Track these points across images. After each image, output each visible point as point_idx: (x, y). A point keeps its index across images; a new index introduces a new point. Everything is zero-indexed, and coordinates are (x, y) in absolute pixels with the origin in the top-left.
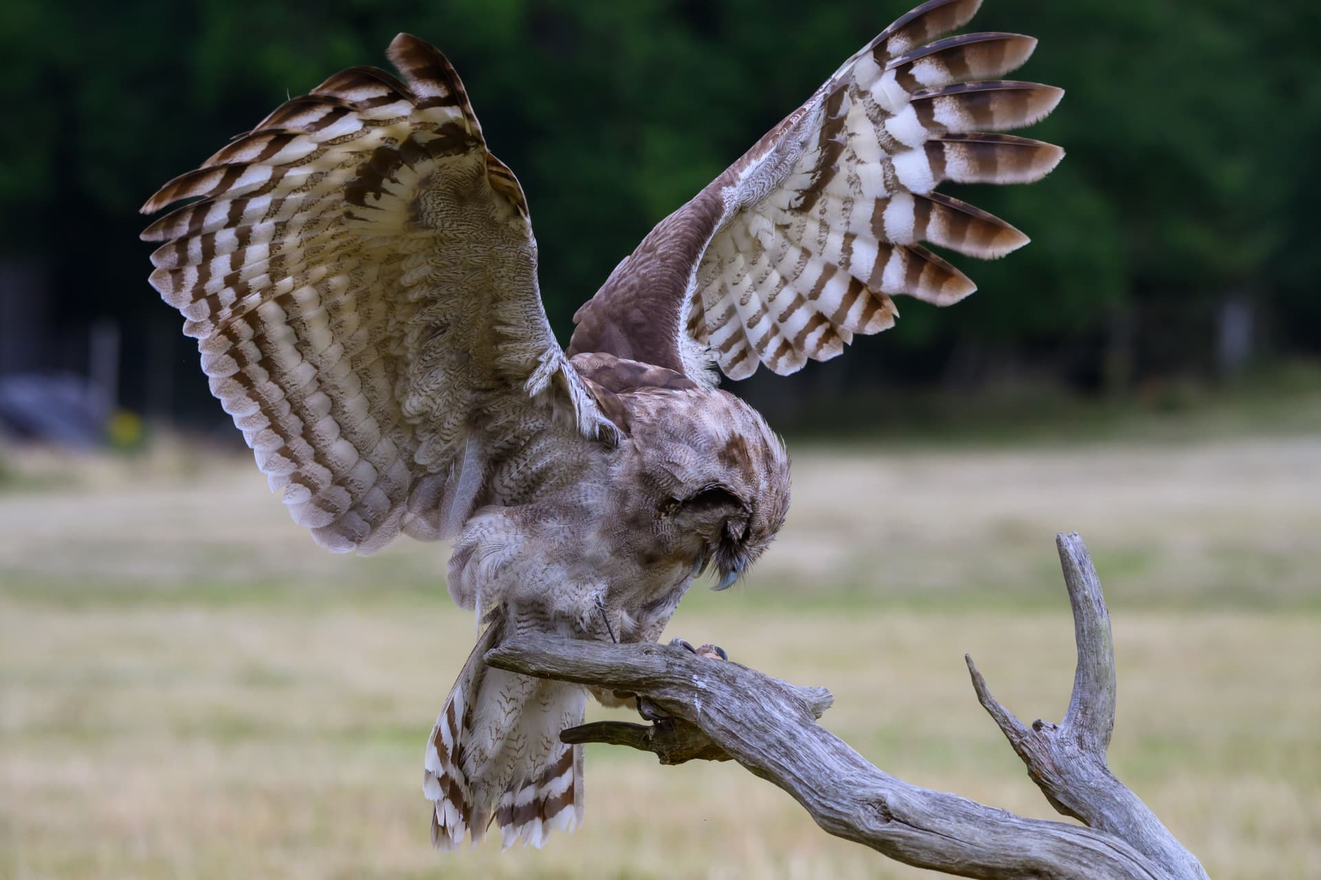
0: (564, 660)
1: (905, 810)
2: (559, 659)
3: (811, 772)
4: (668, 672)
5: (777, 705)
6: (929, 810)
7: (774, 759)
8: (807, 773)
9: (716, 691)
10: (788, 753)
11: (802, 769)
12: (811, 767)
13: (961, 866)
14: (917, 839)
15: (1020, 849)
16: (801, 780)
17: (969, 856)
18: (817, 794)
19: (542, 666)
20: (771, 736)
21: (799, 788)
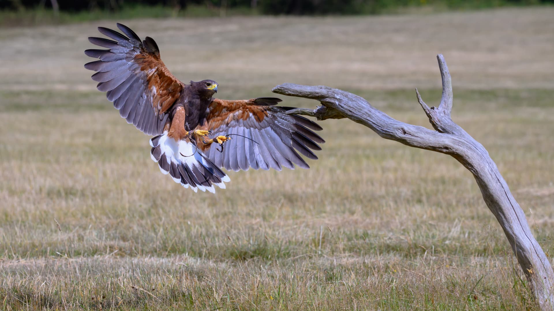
0: (297, 91)
1: (410, 131)
2: (295, 90)
3: (378, 121)
4: (327, 94)
5: (362, 103)
6: (416, 131)
7: (365, 117)
9: (343, 99)
10: (369, 116)
11: (375, 120)
12: (377, 119)
13: (426, 146)
14: (413, 139)
15: (443, 141)
16: (375, 123)
17: (428, 143)
18: (380, 127)
19: (290, 92)
20: (363, 111)
21: (374, 126)
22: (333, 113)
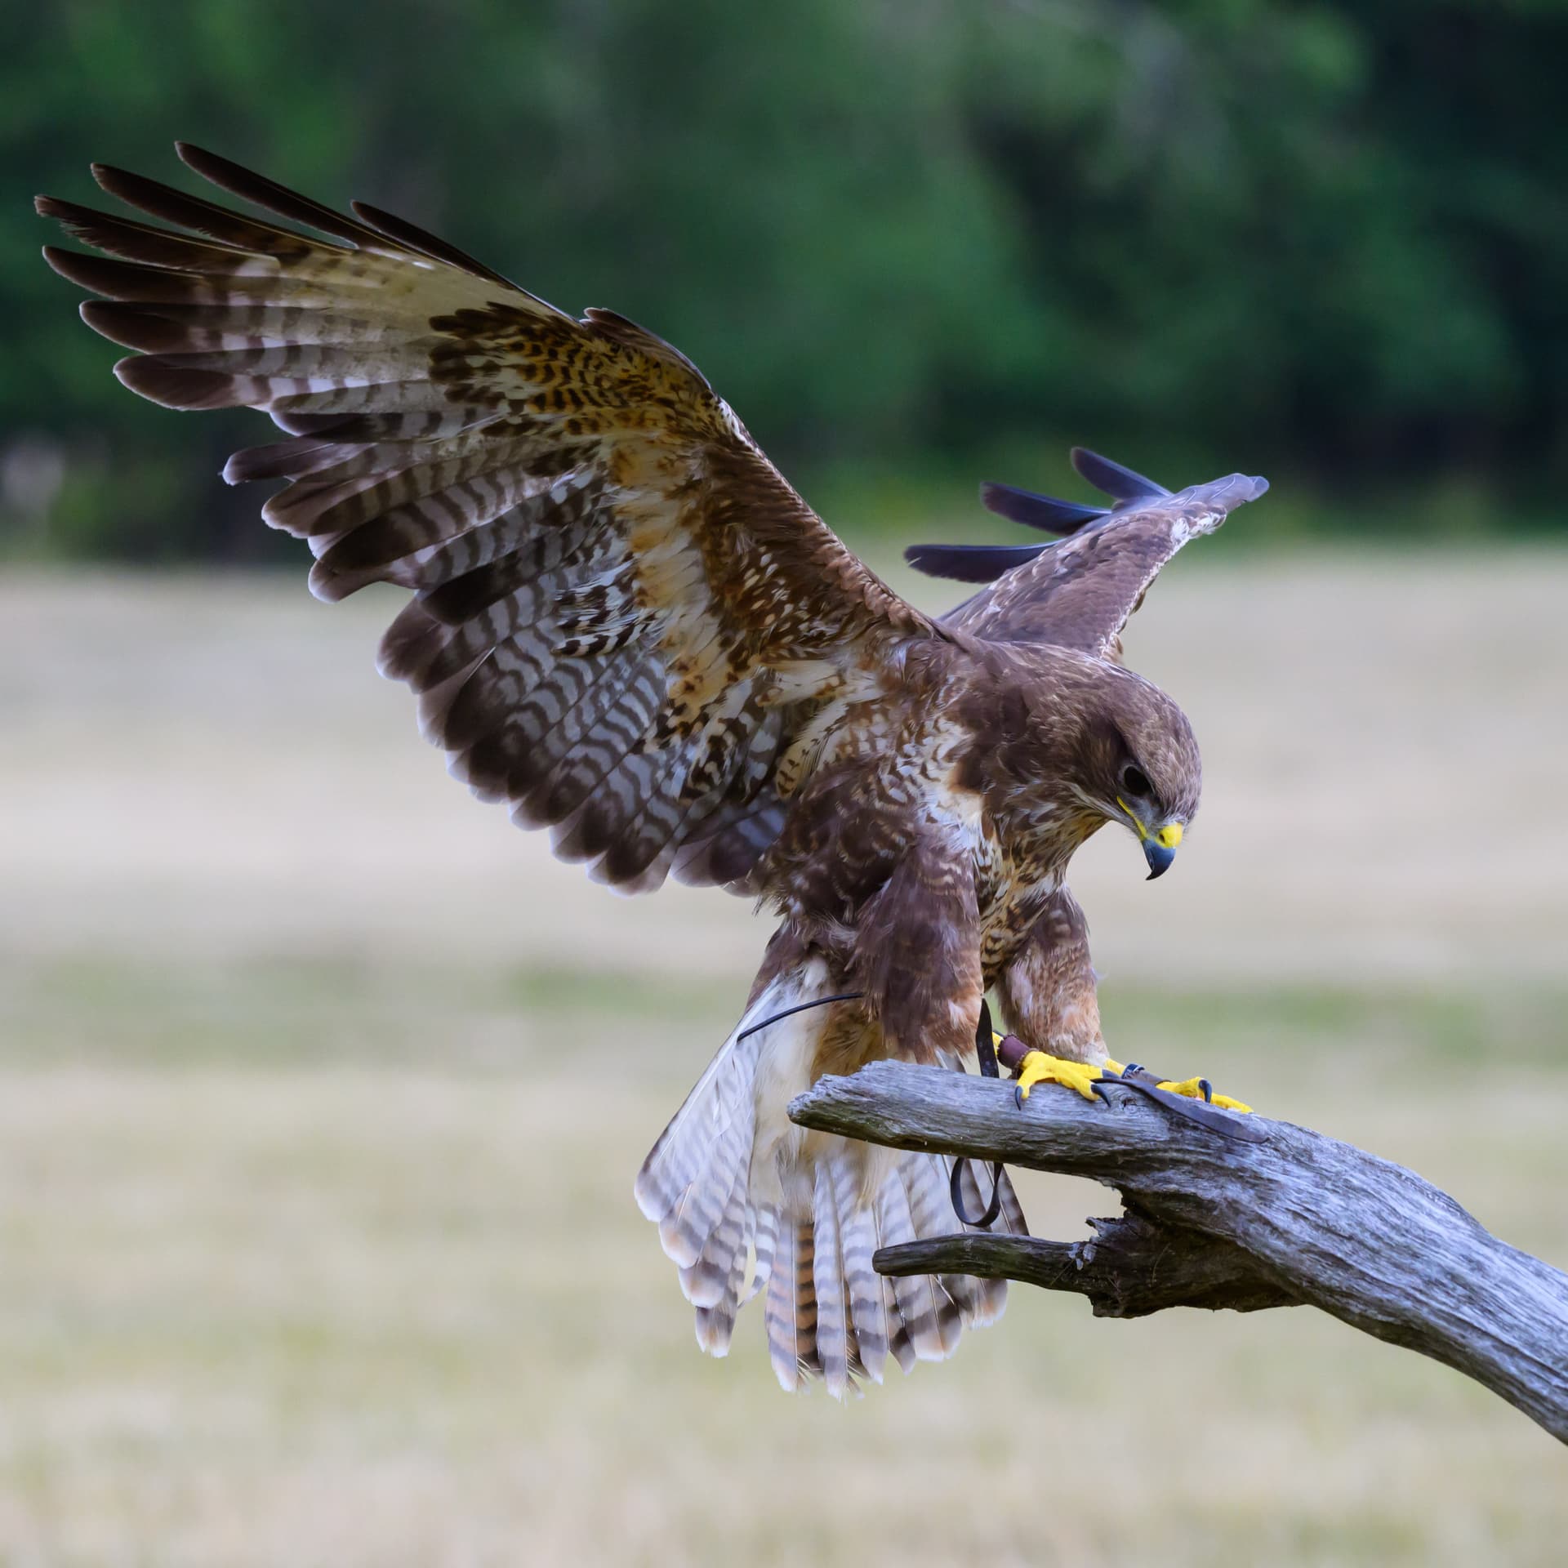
0: (960, 1115)
2: (949, 1113)
3: (1536, 1335)
4: (1171, 1140)
5: (1419, 1207)
7: (1444, 1308)
8: (1524, 1336)
9: (1281, 1178)
10: (1473, 1296)
11: (1512, 1327)
12: (1530, 1323)
16: (1516, 1350)
18: (1557, 1375)
19: (914, 1126)
20: (1429, 1263)
21: (1510, 1366)
22: (1208, 1267)
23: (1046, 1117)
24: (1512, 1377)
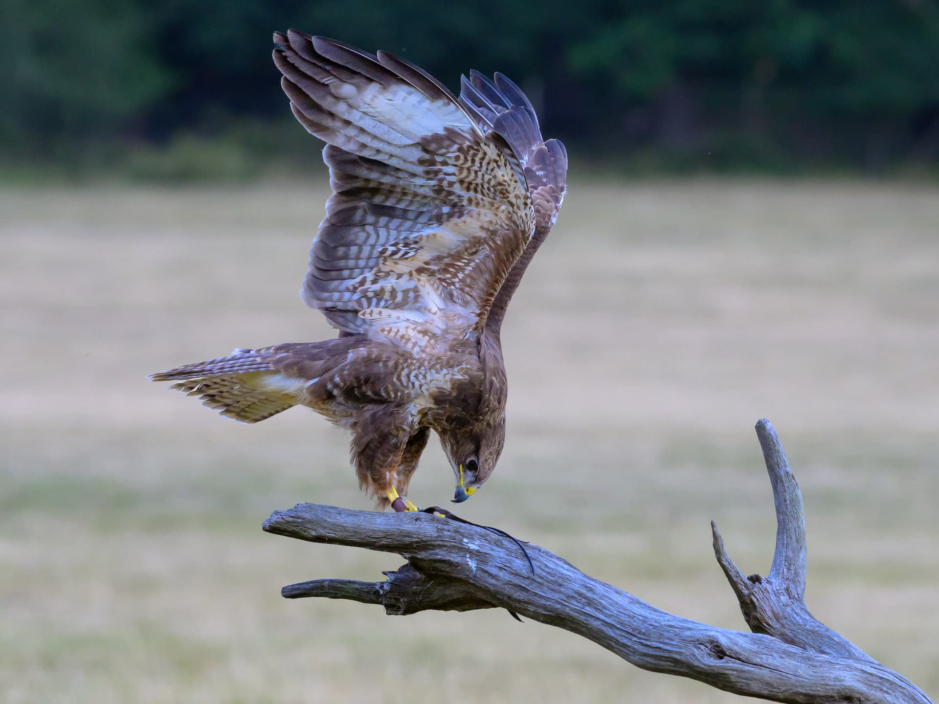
0: (343, 527)
1: (736, 648)
2: (338, 525)
3: (623, 619)
4: (439, 536)
5: (556, 564)
6: (755, 648)
7: (576, 608)
8: (617, 620)
9: (491, 552)
10: (590, 602)
11: (610, 616)
12: (619, 614)
13: (786, 694)
14: (749, 672)
15: (837, 679)
16: (614, 626)
17: (796, 686)
18: (635, 636)
19: (322, 532)
20: (567, 588)
21: (610, 632)
22: (448, 592)
23: (381, 527)
24: (612, 637)
